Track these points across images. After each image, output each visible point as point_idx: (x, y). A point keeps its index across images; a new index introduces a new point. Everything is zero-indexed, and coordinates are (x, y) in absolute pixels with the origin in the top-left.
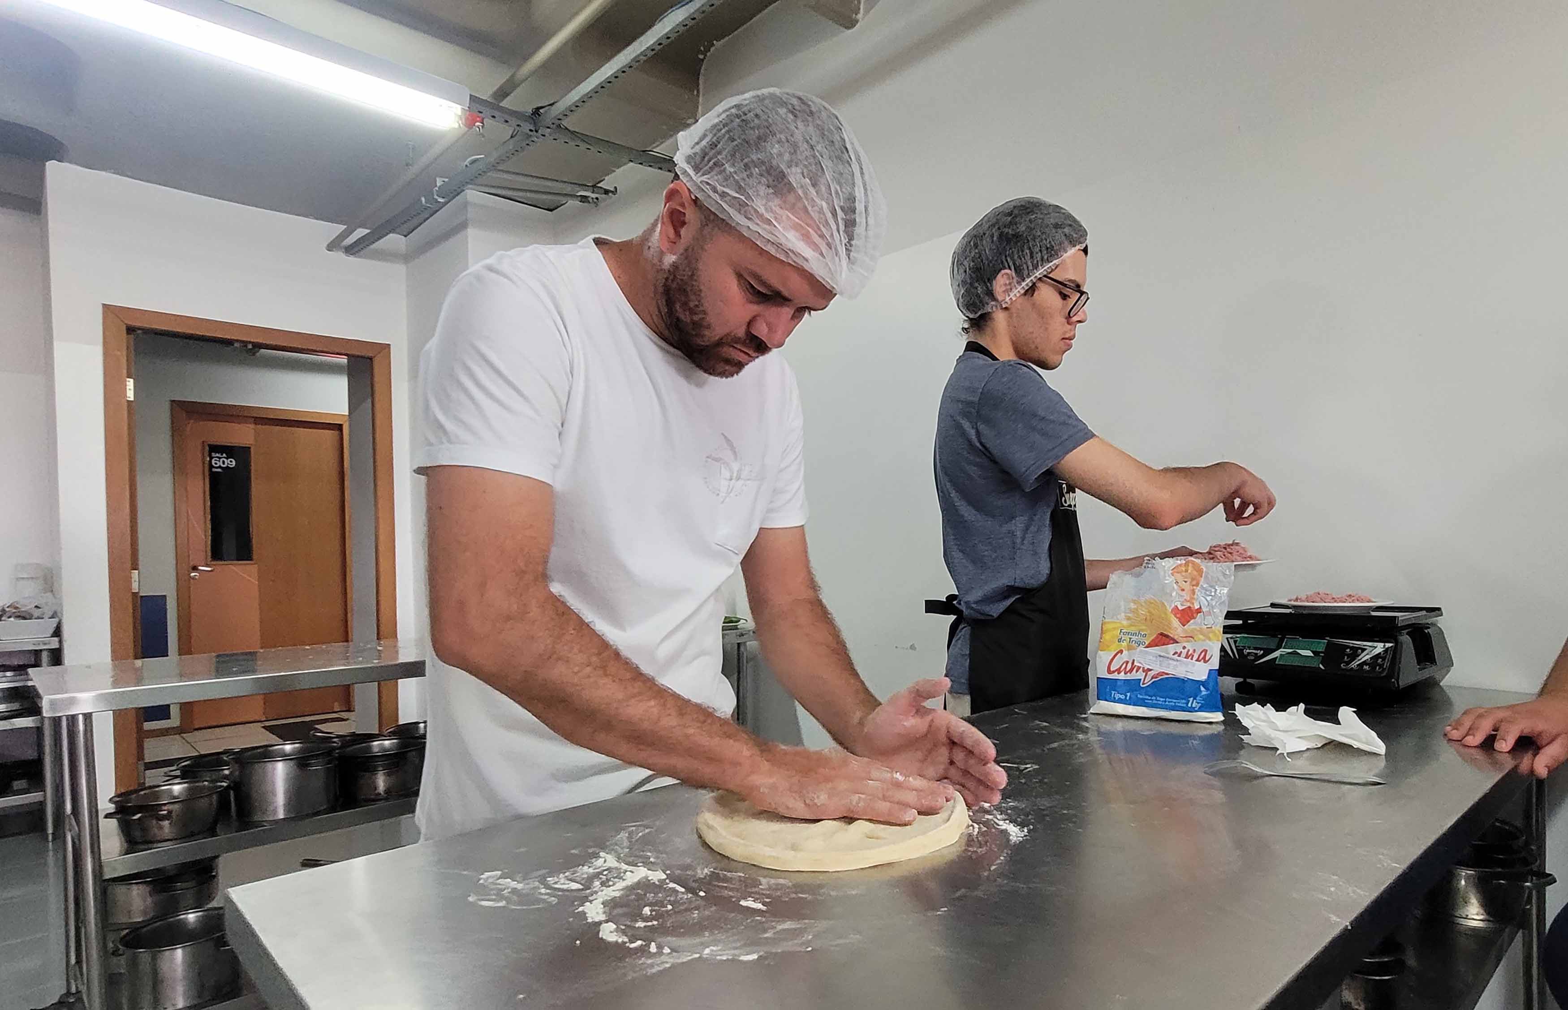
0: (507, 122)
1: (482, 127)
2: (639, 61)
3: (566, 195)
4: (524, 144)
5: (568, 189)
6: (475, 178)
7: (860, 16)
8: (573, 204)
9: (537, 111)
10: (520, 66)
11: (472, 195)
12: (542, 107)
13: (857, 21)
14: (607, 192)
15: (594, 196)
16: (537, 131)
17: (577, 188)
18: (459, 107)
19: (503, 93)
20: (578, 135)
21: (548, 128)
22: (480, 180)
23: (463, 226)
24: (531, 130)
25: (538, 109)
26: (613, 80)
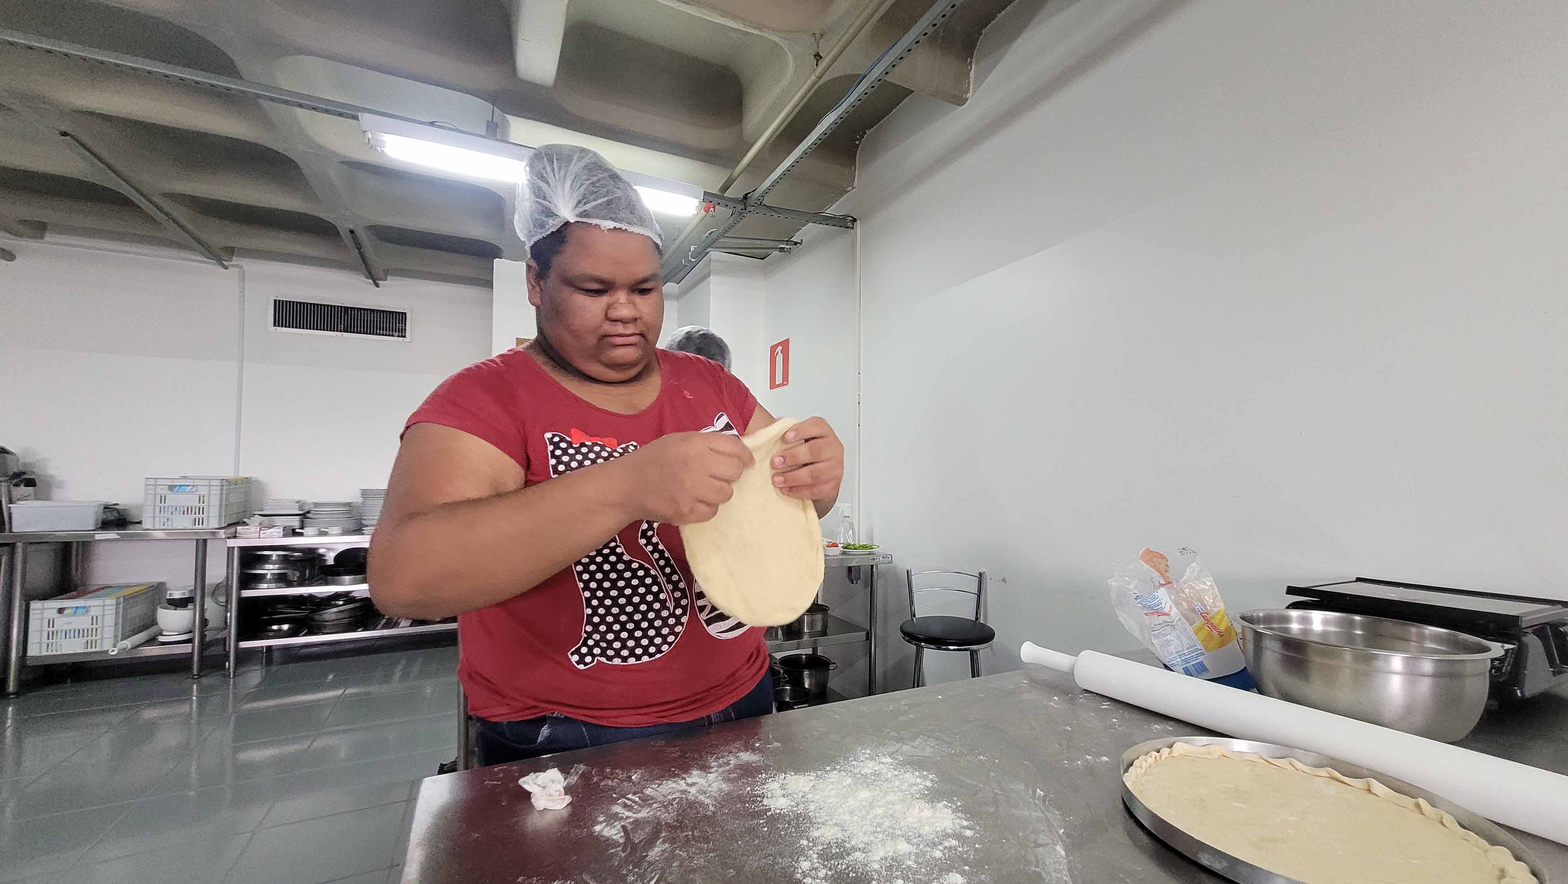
0: (727, 206)
1: (714, 211)
2: (806, 153)
3: (772, 248)
4: (738, 219)
5: (771, 244)
6: (712, 243)
7: (969, 95)
8: (776, 253)
9: (745, 197)
10: (734, 168)
11: (714, 254)
12: (749, 193)
13: (967, 99)
14: (796, 243)
15: (788, 247)
16: (745, 209)
17: (777, 243)
18: (697, 201)
19: (725, 188)
20: (773, 209)
21: (753, 206)
22: (715, 245)
23: (709, 274)
24: (742, 209)
25: (747, 194)
26: (791, 168)
